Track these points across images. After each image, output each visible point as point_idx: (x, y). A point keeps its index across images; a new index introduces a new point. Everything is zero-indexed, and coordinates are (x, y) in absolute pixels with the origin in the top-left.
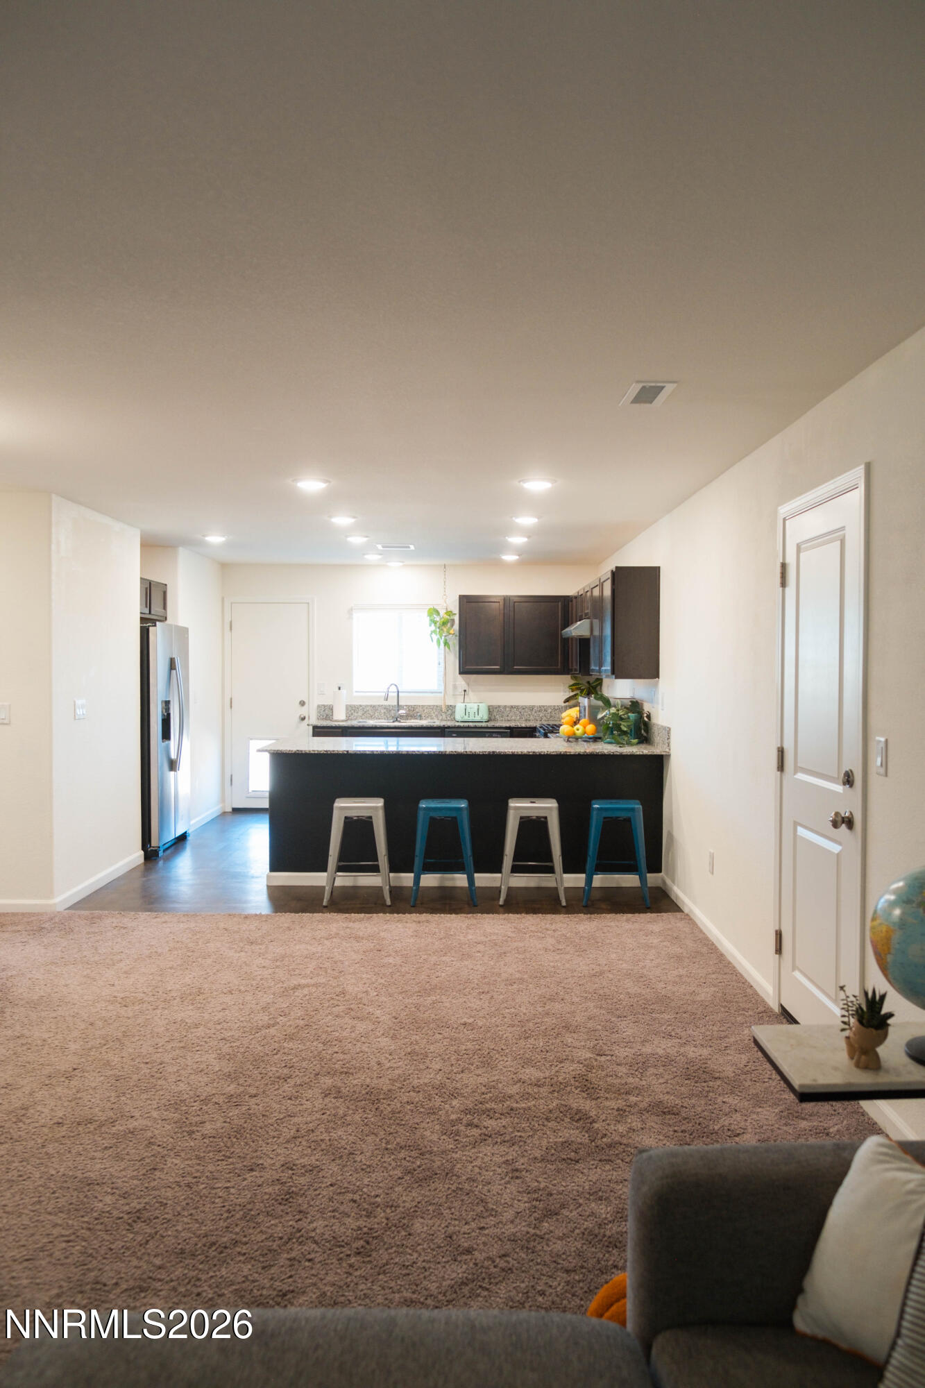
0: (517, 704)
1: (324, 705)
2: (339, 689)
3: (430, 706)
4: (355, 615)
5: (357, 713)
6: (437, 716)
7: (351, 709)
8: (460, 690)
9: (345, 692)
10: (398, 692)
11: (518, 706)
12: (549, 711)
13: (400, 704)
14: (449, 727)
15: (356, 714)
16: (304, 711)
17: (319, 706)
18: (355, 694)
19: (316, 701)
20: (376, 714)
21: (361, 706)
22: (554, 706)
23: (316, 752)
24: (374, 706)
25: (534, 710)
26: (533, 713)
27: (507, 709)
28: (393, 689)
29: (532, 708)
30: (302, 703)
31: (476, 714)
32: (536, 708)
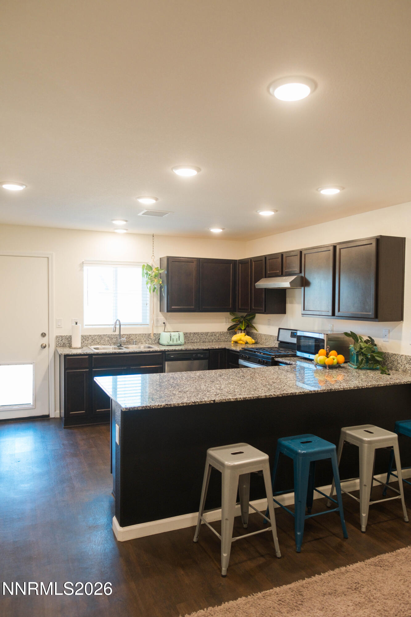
0: (197, 332)
1: (62, 336)
2: (76, 323)
3: (141, 334)
4: (85, 268)
5: (88, 341)
6: (145, 341)
7: (84, 338)
8: (161, 323)
9: (80, 325)
10: (120, 325)
11: (198, 333)
12: (218, 335)
13: (121, 333)
14: (168, 351)
15: (86, 342)
16: (45, 341)
17: (57, 337)
18: (85, 327)
19: (56, 332)
20: (102, 341)
21: (90, 336)
22: (221, 332)
23: (185, 405)
24: (100, 336)
25: (208, 336)
26: (208, 337)
27: (192, 335)
28: (118, 323)
29: (207, 334)
30: (43, 335)
31: (178, 340)
32: (209, 334)
